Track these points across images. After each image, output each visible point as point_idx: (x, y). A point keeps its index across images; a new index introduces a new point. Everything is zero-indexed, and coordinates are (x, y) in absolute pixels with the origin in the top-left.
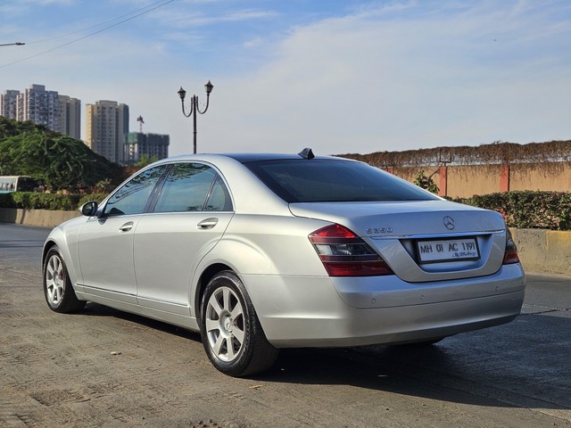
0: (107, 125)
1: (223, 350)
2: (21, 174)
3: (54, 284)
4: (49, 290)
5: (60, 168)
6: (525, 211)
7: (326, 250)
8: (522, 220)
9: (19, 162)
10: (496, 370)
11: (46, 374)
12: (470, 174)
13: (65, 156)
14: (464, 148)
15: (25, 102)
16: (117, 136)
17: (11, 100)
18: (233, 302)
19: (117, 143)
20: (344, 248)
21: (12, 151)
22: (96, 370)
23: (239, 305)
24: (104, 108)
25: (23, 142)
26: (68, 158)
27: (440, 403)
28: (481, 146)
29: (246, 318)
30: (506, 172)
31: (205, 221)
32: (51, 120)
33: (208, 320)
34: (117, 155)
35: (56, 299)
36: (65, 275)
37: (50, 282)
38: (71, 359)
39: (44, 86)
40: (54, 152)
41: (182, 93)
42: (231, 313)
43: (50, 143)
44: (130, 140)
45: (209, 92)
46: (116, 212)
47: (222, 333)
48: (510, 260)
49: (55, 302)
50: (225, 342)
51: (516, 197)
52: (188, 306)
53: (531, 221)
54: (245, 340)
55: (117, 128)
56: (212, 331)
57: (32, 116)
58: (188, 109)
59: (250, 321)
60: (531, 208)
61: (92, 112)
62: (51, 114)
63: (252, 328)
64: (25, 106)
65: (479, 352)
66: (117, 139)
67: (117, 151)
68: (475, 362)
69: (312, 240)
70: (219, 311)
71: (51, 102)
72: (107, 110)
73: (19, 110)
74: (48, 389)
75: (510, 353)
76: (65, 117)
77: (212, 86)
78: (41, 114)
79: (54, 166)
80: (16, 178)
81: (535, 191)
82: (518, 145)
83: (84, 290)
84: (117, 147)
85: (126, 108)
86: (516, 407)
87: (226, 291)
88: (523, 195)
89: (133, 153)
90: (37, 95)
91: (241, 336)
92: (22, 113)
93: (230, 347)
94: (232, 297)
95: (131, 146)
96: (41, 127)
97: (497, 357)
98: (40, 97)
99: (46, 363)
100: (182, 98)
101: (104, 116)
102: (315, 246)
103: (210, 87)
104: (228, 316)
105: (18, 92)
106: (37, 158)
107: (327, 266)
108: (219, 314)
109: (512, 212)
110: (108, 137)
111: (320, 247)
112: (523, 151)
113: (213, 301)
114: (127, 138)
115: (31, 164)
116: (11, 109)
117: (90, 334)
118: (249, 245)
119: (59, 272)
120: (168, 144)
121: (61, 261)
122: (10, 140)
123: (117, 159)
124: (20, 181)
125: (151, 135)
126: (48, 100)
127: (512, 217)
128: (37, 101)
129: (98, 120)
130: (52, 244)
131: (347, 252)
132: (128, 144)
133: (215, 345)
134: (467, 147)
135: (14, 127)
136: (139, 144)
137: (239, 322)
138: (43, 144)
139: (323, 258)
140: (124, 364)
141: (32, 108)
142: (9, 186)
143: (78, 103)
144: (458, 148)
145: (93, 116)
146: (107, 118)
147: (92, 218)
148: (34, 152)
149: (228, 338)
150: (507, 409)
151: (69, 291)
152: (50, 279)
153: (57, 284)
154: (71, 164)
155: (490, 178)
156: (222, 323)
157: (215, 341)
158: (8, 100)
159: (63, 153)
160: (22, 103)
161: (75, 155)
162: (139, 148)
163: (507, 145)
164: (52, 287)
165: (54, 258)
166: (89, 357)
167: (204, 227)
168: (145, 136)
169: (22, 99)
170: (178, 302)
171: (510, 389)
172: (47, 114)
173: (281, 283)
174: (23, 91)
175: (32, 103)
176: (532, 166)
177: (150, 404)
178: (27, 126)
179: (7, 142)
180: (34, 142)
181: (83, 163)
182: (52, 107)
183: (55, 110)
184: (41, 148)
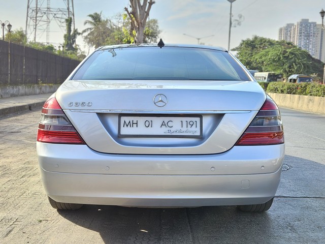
2: (270, 71)
5: (290, 67)
13: (293, 60)
15: (296, 30)
17: (289, 29)
25: (270, 52)
26: (295, 62)
32: (311, 40)
39: (308, 20)
40: (287, 58)
43: (285, 52)
57: (300, 38)
62: (311, 36)
64: (296, 33)
71: (312, 29)
73: (293, 34)
76: (320, 37)
78: (305, 36)
79: (286, 66)
80: (268, 73)
90: (304, 25)
92: (294, 37)
105: (293, 25)
106: (276, 61)
115: (274, 65)
116: (289, 34)
124: (270, 76)
126: (310, 28)
128: (303, 29)
138: (281, 53)
141: (300, 33)
142: (263, 78)
148: (276, 58)
154: (296, 65)
158: (287, 29)
159: (292, 58)
160: (295, 31)
161: (299, 59)
169: (295, 29)
172: (309, 36)
174: (296, 24)
175: (301, 30)
179: (261, 53)
180: (276, 52)
181: (304, 64)
182: (312, 31)
183: (314, 33)
184: (279, 56)
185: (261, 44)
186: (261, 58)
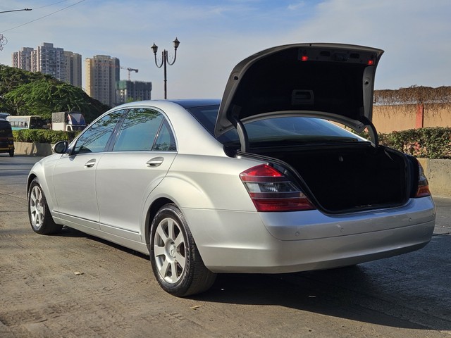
0: (103, 75)
1: (169, 273)
2: (33, 114)
3: (36, 210)
4: (33, 215)
5: (62, 110)
6: (436, 144)
7: (256, 188)
8: (434, 152)
9: (31, 105)
10: (409, 290)
11: (15, 294)
12: (391, 113)
13: (66, 100)
14: (387, 91)
15: (37, 57)
16: (110, 83)
17: (27, 56)
18: (176, 232)
19: (110, 89)
20: (271, 186)
21: (25, 96)
22: (59, 290)
23: (181, 234)
24: (100, 61)
25: (33, 89)
26: (69, 103)
27: (358, 324)
28: (400, 89)
29: (187, 247)
30: (421, 110)
31: (153, 160)
32: (59, 71)
33: (156, 246)
34: (110, 98)
35: (38, 223)
36: (44, 202)
37: (33, 209)
38: (40, 278)
39: (52, 44)
40: (57, 96)
41: (155, 48)
42: (175, 241)
43: (54, 89)
44: (121, 87)
45: (176, 47)
46: (84, 151)
47: (167, 258)
48: (423, 194)
49: (37, 225)
50: (170, 266)
51: (428, 132)
52: (140, 234)
53: (441, 153)
54: (186, 265)
55: (110, 77)
56: (160, 256)
57: (44, 68)
58: (160, 61)
59: (190, 249)
60: (442, 141)
61: (91, 65)
62: (58, 66)
63: (191, 255)
64: (37, 60)
65: (394, 271)
66: (110, 86)
67: (110, 95)
68: (392, 281)
69: (243, 179)
70: (165, 239)
71: (58, 57)
72: (102, 62)
73: (33, 63)
74: (14, 308)
75: (421, 272)
76: (69, 69)
77: (179, 42)
78: (50, 66)
79: (57, 108)
80: (29, 117)
81: (445, 127)
82: (430, 88)
83: (60, 216)
84: (110, 92)
85: (117, 61)
86: (427, 328)
87: (171, 222)
88: (434, 131)
89: (124, 96)
90: (47, 51)
91: (183, 261)
92: (36, 66)
93: (174, 270)
94: (175, 227)
95: (122, 91)
96: (48, 77)
97: (410, 276)
98: (49, 52)
99: (18, 283)
100: (155, 52)
101: (100, 67)
102: (245, 184)
103: (177, 43)
104: (173, 243)
105: (32, 49)
106: (44, 102)
107: (256, 202)
108: (165, 242)
109: (425, 145)
110: (103, 84)
111: (250, 186)
112: (434, 94)
113: (160, 230)
114: (118, 85)
115: (39, 107)
116: (27, 62)
117: (62, 254)
118: (189, 182)
119: (40, 200)
120: (151, 90)
121: (40, 191)
122: (23, 87)
123: (110, 101)
124: (32, 120)
125: (137, 82)
126: (56, 55)
127: (425, 149)
128: (47, 56)
129: (96, 71)
130: (33, 176)
131: (275, 190)
132: (119, 90)
133: (161, 269)
134: (389, 90)
135: (27, 77)
136: (128, 89)
137: (181, 249)
138: (49, 90)
139: (252, 195)
140: (85, 284)
141: (43, 62)
142: (23, 124)
143: (79, 57)
144: (382, 91)
145: (91, 68)
146: (102, 69)
147: (64, 155)
148: (42, 97)
149: (172, 262)
150: (419, 330)
151: (47, 216)
152: (33, 206)
153: (38, 210)
154: (71, 107)
155: (408, 115)
156: (167, 250)
157: (162, 265)
158: (25, 55)
159: (64, 98)
160: (36, 58)
161: (73, 99)
162: (128, 93)
163: (421, 88)
164: (34, 212)
165: (36, 188)
166: (57, 276)
167: (152, 165)
168: (132, 83)
169: (36, 54)
170: (132, 230)
171: (421, 310)
172: (55, 66)
173: (216, 217)
174: (36, 48)
175: (43, 57)
176: (442, 106)
177: (99, 324)
178: (37, 76)
179: (20, 89)
180: (42, 88)
181: (81, 106)
182: (59, 60)
183: (62, 63)
184: (47, 93)
185: (9, 76)
186: (19, 96)
